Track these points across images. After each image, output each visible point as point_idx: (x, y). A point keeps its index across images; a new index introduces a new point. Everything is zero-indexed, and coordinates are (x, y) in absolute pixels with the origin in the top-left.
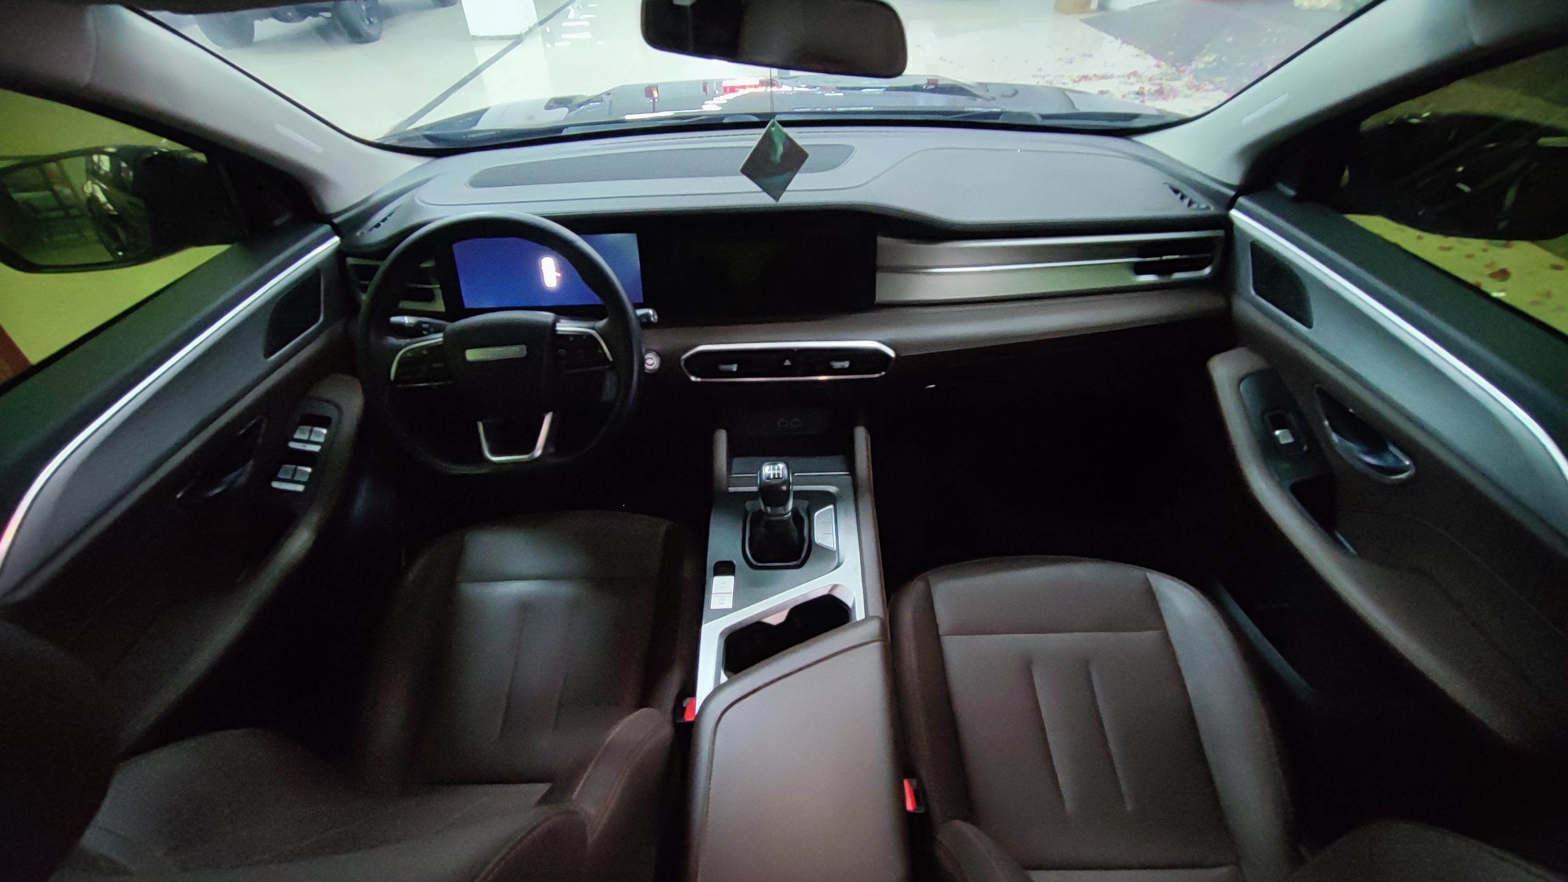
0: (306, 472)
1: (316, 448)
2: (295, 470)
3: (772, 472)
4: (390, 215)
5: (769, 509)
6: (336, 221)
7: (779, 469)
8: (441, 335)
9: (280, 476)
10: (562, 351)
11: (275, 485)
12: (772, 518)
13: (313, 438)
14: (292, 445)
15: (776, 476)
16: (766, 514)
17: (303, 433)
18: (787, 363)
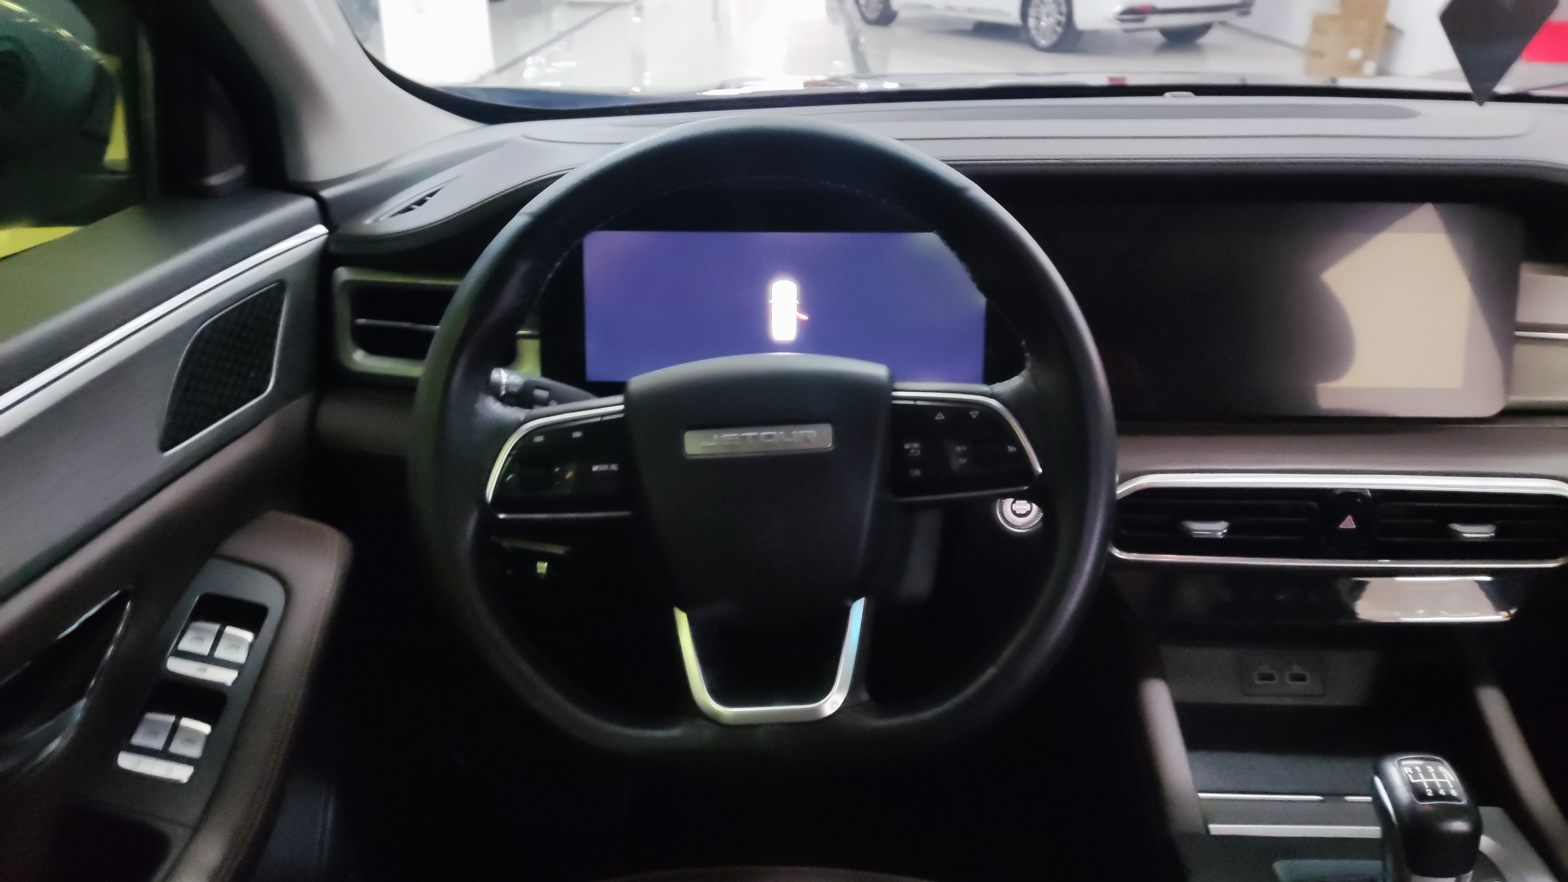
0: (197, 733)
1: (227, 677)
2: (175, 728)
4: (431, 195)
6: (326, 193)
8: (620, 398)
9: (138, 739)
10: (913, 448)
11: (126, 761)
13: (221, 653)
14: (175, 665)
15: (1442, 792)
17: (200, 639)
18: (1348, 523)
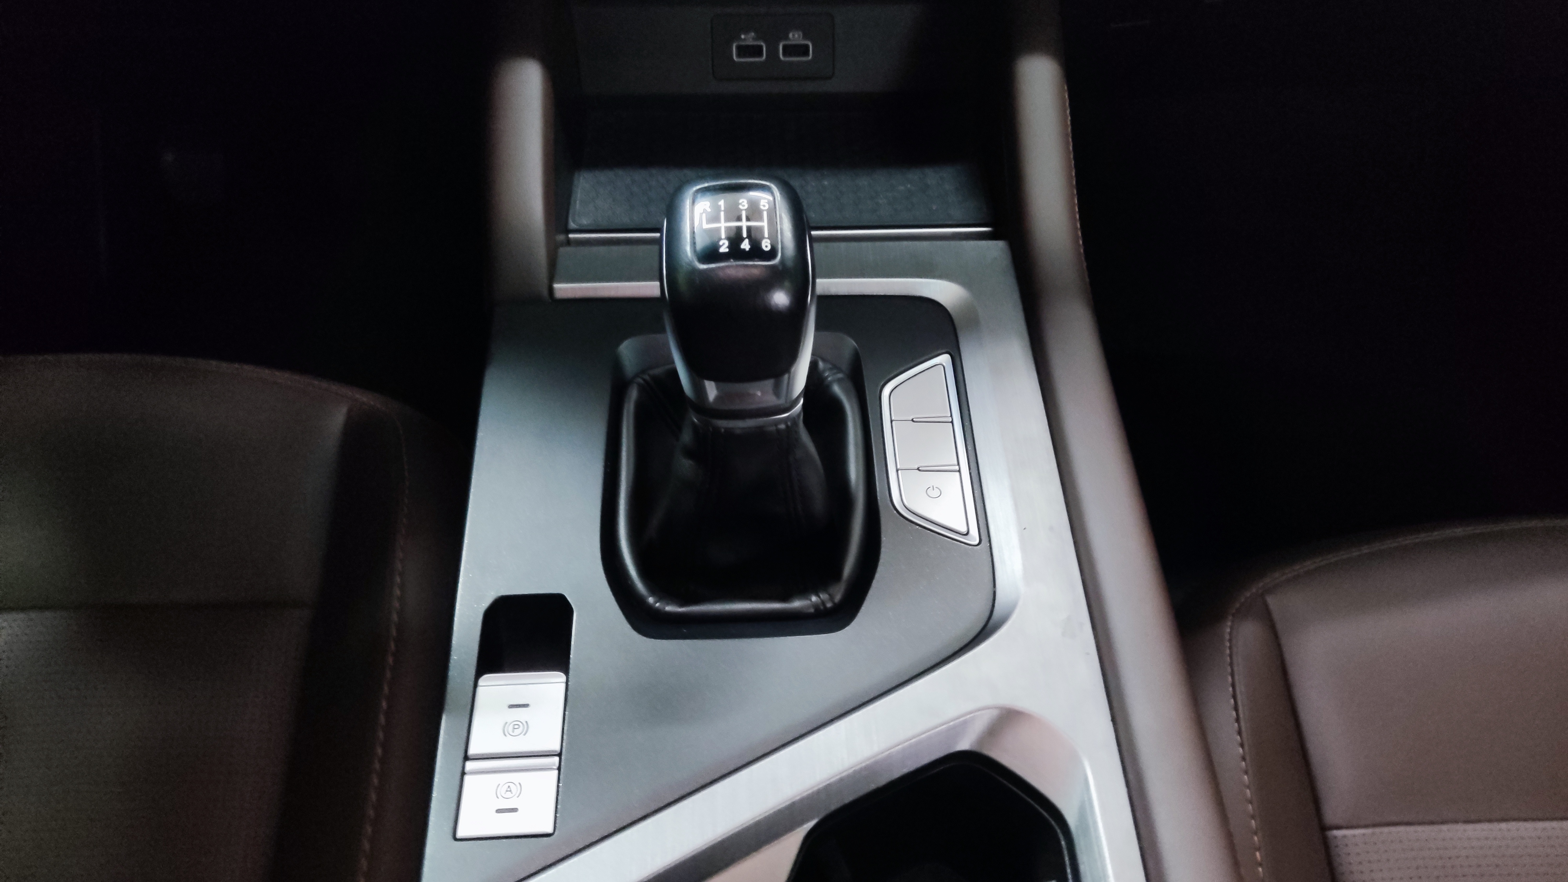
3: (723, 226)
5: (712, 390)
7: (754, 212)
12: (723, 424)
15: (746, 245)
16: (700, 406)
